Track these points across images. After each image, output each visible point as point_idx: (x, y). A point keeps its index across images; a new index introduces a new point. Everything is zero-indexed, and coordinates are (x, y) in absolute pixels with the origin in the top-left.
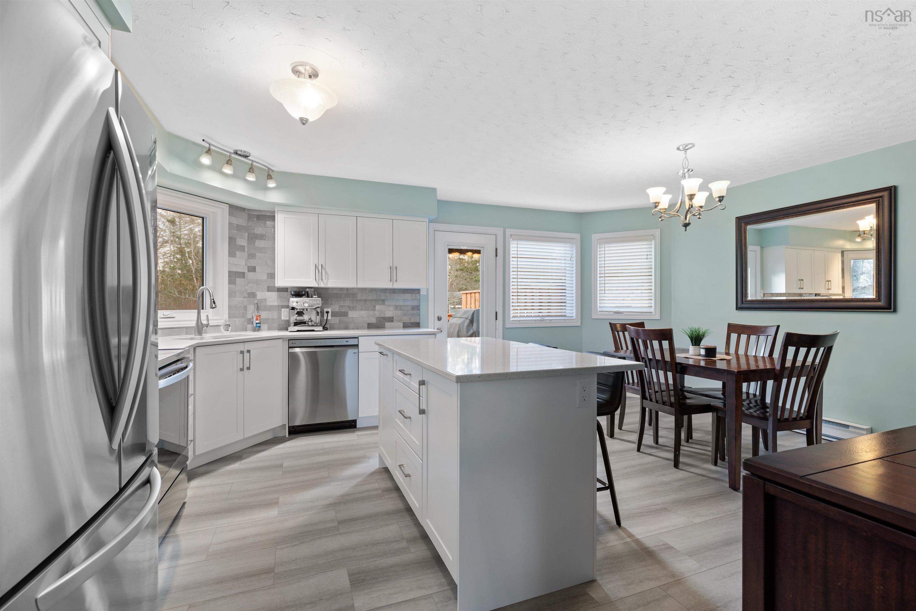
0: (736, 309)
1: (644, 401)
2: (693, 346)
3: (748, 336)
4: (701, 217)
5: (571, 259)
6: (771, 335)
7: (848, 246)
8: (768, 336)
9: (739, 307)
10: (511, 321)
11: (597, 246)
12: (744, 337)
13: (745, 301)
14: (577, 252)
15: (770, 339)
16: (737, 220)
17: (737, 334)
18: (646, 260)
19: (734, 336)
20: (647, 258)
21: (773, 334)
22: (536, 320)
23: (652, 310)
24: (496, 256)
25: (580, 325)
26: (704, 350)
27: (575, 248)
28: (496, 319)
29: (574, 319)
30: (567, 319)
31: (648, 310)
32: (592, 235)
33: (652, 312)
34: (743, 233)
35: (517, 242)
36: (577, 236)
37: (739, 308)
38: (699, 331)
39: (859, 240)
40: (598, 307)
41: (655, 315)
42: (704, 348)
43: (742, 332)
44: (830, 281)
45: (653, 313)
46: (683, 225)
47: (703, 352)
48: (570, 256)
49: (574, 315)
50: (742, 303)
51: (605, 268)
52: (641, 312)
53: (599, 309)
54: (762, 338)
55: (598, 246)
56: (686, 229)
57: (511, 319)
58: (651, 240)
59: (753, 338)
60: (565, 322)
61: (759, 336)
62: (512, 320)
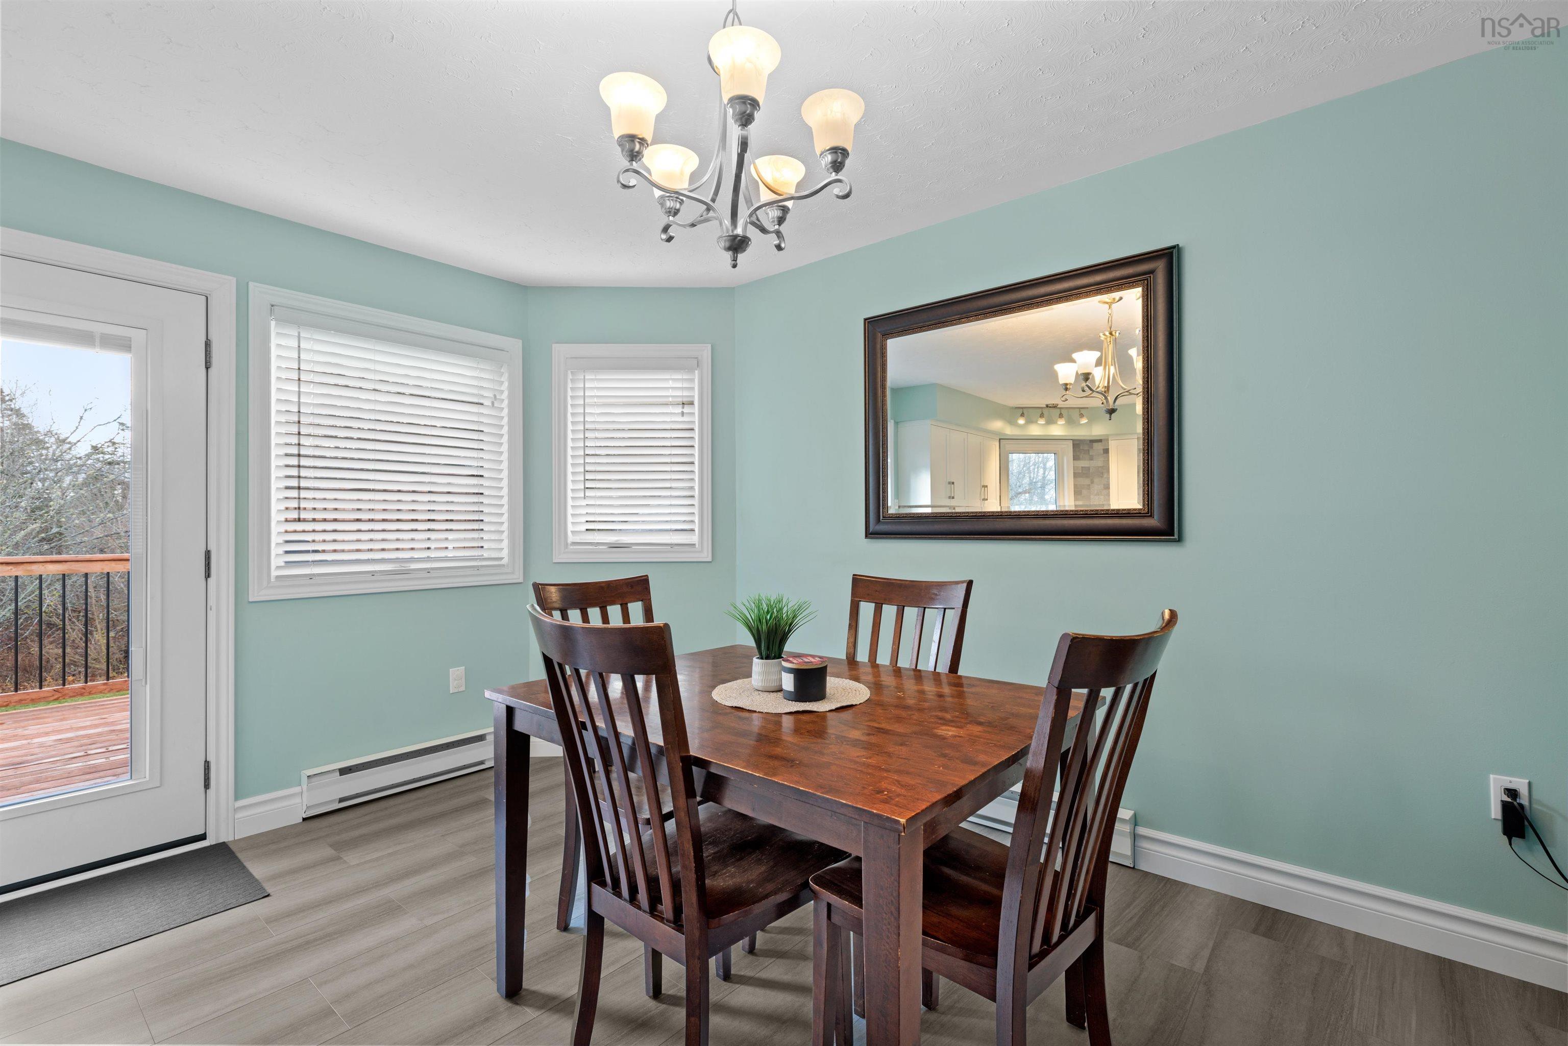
0: (866, 537)
1: (596, 888)
2: (762, 658)
3: (898, 609)
4: (783, 245)
5: (493, 403)
6: (954, 608)
7: (1009, 431)
8: (945, 609)
9: (871, 530)
10: (273, 580)
11: (566, 376)
12: (890, 611)
13: (883, 517)
14: (511, 388)
15: (953, 617)
16: (867, 325)
17: (874, 604)
18: (680, 419)
19: (867, 609)
20: (683, 414)
21: (959, 604)
22: (375, 572)
23: (694, 538)
24: (207, 368)
25: (521, 580)
26: (792, 676)
27: (506, 376)
28: (208, 575)
29: (503, 565)
30: (482, 566)
31: (687, 539)
32: (554, 345)
33: (694, 544)
34: (879, 355)
35: (299, 333)
36: (515, 346)
37: (871, 534)
38: (781, 609)
39: (1021, 421)
40: (569, 534)
41: (702, 551)
42: (790, 671)
43: (885, 600)
44: (987, 486)
45: (697, 546)
46: (727, 244)
47: (788, 682)
48: (491, 395)
49: (505, 554)
50: (878, 521)
51: (584, 432)
52: (671, 545)
53: (571, 538)
54: (933, 615)
55: (570, 376)
56: (735, 259)
57: (274, 573)
58: (690, 370)
59: (911, 613)
60: (477, 575)
61: (925, 608)
62: (277, 577)
